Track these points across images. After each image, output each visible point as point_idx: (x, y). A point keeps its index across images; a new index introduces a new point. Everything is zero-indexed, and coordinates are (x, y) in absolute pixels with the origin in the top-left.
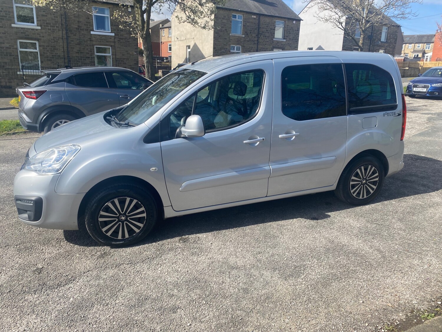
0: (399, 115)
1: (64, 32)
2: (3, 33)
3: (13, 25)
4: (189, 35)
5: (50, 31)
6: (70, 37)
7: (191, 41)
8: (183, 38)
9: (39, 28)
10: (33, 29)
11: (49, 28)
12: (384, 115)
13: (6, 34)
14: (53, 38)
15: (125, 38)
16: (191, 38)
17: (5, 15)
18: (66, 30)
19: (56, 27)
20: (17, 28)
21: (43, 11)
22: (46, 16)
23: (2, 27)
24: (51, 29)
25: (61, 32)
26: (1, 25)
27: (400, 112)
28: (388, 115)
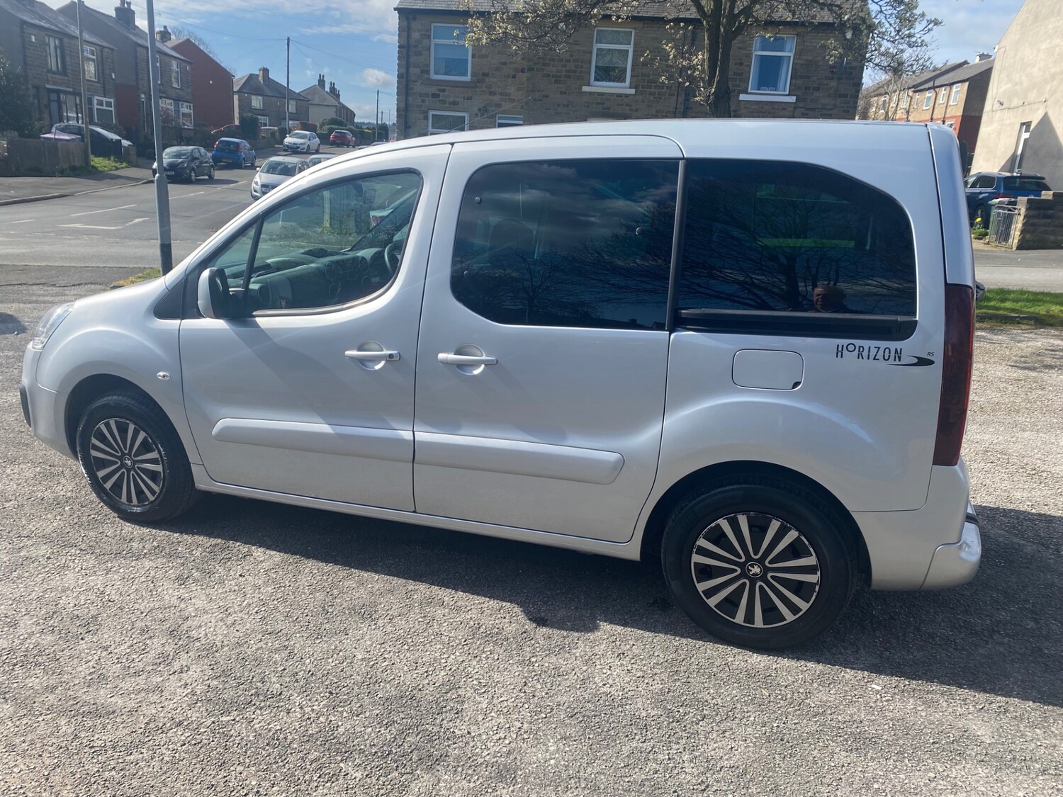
0: (922, 362)
1: (681, 99)
2: (564, 106)
3: (585, 89)
4: (1035, 91)
5: (652, 98)
6: (692, 108)
7: (1038, 109)
8: (1016, 102)
9: (633, 91)
10: (620, 95)
11: (652, 90)
12: (839, 352)
13: (570, 106)
14: (657, 112)
15: (821, 107)
16: (1041, 99)
17: (573, 68)
18: (685, 94)
19: (667, 88)
20: (591, 93)
22: (651, 65)
23: (565, 93)
24: (655, 92)
25: (674, 98)
26: (564, 90)
27: (929, 354)
28: (860, 355)
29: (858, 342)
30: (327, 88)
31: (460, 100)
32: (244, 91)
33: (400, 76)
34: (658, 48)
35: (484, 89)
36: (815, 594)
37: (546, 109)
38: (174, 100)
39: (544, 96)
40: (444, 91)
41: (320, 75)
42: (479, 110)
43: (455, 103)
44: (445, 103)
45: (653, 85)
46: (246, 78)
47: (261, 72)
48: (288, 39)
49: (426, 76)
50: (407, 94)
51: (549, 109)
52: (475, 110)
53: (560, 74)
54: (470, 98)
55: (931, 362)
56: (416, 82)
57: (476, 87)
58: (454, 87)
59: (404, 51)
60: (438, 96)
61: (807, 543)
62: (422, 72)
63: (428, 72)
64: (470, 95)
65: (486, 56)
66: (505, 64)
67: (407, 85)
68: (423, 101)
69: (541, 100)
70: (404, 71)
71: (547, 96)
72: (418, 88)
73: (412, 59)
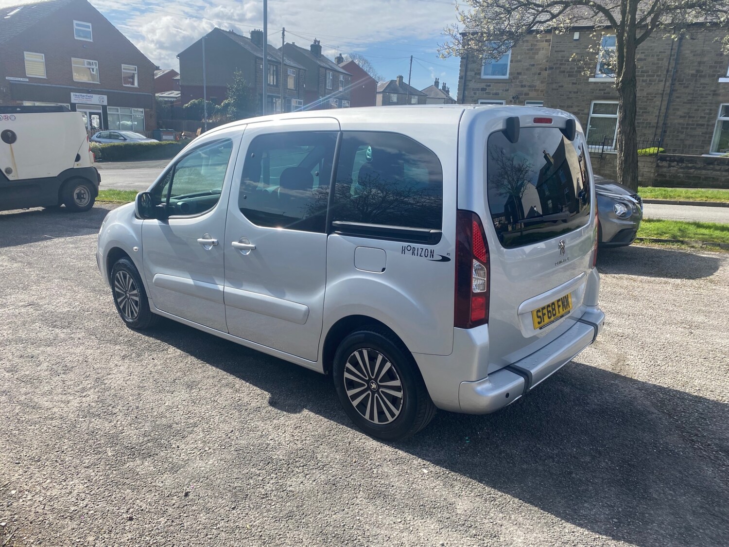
0: (445, 259)
1: (668, 84)
2: (574, 93)
3: (592, 80)
5: (644, 84)
6: (676, 90)
11: (645, 78)
12: (403, 250)
13: (579, 92)
14: (647, 94)
18: (672, 80)
19: (657, 76)
20: (595, 83)
21: (641, 53)
22: (645, 59)
23: (576, 84)
24: (647, 80)
25: (663, 83)
26: (575, 81)
27: (448, 254)
28: (413, 253)
29: (413, 245)
30: (440, 87)
31: (500, 92)
32: (387, 91)
33: (461, 78)
34: (651, 47)
35: (518, 83)
36: (401, 405)
37: (561, 95)
38: (339, 99)
39: (560, 87)
40: (490, 86)
41: (436, 79)
42: (513, 98)
43: (497, 94)
44: (490, 94)
45: (645, 74)
46: (389, 83)
47: (398, 79)
48: (412, 57)
49: (478, 76)
50: (464, 90)
51: (563, 95)
52: (511, 98)
53: (573, 70)
54: (507, 90)
55: (448, 260)
56: (471, 81)
57: (512, 82)
58: (497, 83)
59: (465, 61)
60: (486, 89)
61: (395, 371)
62: (475, 74)
63: (480, 74)
64: (507, 88)
65: (520, 61)
66: (533, 65)
67: (465, 83)
68: (475, 94)
69: (558, 89)
70: (463, 74)
71: (562, 86)
72: (472, 85)
73: (470, 66)
